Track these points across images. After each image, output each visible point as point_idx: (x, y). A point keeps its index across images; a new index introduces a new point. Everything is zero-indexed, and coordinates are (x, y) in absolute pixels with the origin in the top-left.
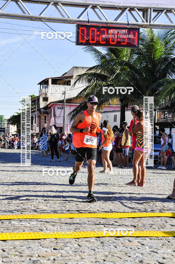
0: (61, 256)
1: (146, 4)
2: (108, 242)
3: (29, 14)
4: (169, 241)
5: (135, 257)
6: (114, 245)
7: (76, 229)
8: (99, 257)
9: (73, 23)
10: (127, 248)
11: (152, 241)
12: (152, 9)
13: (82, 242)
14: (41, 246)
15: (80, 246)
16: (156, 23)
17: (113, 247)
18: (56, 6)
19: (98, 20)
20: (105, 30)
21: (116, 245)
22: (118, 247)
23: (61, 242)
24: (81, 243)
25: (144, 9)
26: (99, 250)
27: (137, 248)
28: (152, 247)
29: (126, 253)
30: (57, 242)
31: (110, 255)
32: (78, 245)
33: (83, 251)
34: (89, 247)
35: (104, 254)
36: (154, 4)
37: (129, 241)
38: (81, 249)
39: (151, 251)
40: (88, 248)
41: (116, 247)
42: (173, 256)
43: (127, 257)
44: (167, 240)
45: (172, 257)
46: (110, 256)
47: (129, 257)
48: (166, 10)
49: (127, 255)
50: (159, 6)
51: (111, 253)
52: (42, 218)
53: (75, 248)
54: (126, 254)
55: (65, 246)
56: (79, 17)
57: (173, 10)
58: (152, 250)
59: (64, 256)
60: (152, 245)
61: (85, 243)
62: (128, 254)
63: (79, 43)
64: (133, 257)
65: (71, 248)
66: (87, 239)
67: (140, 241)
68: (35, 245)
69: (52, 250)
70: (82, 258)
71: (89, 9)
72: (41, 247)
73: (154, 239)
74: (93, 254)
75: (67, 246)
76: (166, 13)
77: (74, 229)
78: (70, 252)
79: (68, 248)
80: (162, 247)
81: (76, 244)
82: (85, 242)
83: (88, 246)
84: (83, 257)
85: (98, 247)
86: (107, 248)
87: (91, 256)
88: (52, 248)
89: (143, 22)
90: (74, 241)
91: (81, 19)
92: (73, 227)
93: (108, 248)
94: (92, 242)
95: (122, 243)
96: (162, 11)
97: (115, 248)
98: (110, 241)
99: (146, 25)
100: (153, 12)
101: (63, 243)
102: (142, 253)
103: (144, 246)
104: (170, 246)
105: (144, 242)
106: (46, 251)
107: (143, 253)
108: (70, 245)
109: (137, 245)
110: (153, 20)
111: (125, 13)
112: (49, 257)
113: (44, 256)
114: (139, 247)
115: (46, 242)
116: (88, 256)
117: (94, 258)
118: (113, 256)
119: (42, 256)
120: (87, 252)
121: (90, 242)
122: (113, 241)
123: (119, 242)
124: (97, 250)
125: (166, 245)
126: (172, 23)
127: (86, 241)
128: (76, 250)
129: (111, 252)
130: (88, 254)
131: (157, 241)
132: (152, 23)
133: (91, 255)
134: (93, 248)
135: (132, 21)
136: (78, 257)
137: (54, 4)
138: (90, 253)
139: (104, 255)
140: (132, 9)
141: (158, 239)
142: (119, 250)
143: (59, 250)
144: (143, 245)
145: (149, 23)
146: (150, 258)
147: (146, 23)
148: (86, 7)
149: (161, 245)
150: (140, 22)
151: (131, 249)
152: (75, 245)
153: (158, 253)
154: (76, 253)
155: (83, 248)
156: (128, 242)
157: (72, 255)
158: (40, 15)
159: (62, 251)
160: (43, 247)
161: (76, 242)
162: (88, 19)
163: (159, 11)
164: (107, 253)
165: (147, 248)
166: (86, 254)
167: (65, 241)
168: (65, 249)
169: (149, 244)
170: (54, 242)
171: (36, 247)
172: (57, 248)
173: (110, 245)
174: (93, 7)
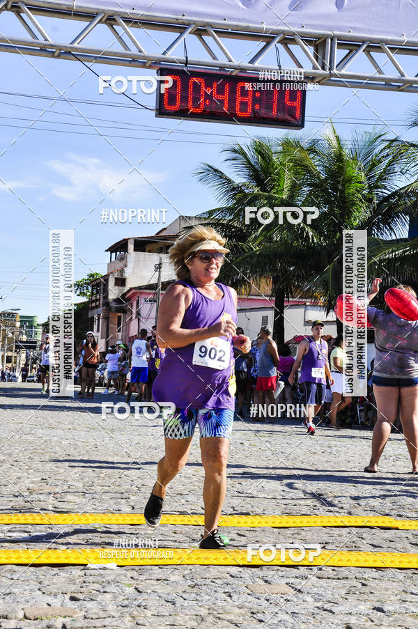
0: (85, 618)
1: (321, 27)
2: (212, 582)
3: (46, 40)
4: (364, 582)
5: (276, 622)
6: (226, 591)
8: (182, 623)
9: (149, 67)
10: (258, 598)
11: (323, 582)
12: (336, 41)
13: (147, 581)
14: (40, 589)
15: (139, 591)
16: (344, 72)
17: (224, 596)
18: (111, 26)
19: (208, 59)
20: (224, 82)
21: (230, 591)
22: (235, 597)
23: (95, 580)
24: (143, 583)
25: (319, 39)
26: (186, 603)
27: (282, 600)
28: (322, 598)
29: (252, 611)
30: (86, 580)
31: (211, 616)
32: (136, 589)
33: (143, 604)
34: (161, 595)
35: (195, 613)
36: (340, 29)
37: (266, 581)
38: (140, 599)
39: (318, 608)
40: (158, 598)
41: (230, 596)
42: (372, 621)
43: (255, 621)
44: (361, 581)
45: (370, 623)
46: (210, 619)
47: (261, 621)
48: (366, 44)
49: (254, 616)
50: (353, 34)
51: (215, 612)
52: (63, 522)
53: (125, 598)
54: (253, 613)
55: (102, 590)
56: (165, 53)
57: (386, 46)
58: (319, 604)
59: (91, 616)
60: (320, 592)
61: (153, 585)
62: (259, 615)
63: (163, 111)
64: (269, 623)
65: (115, 597)
67: (291, 581)
68: (27, 588)
69: (67, 601)
70: (137, 624)
71: (188, 36)
72: (40, 593)
73: (328, 578)
74: (167, 614)
75: (105, 592)
76: (367, 51)
78: (111, 608)
79: (107, 596)
80: (347, 597)
81: (130, 585)
82: (155, 583)
83: (160, 591)
84: (140, 622)
85: (185, 596)
86: (207, 597)
87: (161, 619)
88: (67, 597)
89: (315, 68)
90: (126, 579)
91: (169, 55)
93: (210, 598)
94: (173, 582)
95: (246, 587)
96: (357, 47)
97: (228, 599)
98: (216, 581)
99: (320, 75)
100: (338, 48)
101: (97, 583)
102: (294, 613)
103: (300, 595)
104: (366, 596)
105: (301, 584)
106: (49, 605)
107: (297, 612)
108: (115, 590)
109: (283, 592)
110: (337, 66)
111: (272, 47)
112: (53, 621)
113: (39, 617)
114: (289, 598)
116: (154, 619)
117: (168, 623)
118: (219, 618)
119: (32, 618)
120: (153, 609)
121: (166, 582)
122: (226, 581)
123: (241, 583)
124: (179, 601)
125: (357, 592)
126: (380, 73)
127: (158, 580)
128: (126, 602)
129: (216, 608)
130: (155, 613)
131: (335, 583)
132: (335, 71)
133: (163, 616)
134: (170, 598)
135: (289, 66)
136: (127, 619)
137: (108, 22)
138: (161, 609)
139: (195, 617)
140: (288, 40)
141: (339, 579)
142: (236, 603)
143: (82, 602)
144: (299, 591)
145: (327, 72)
146: (314, 625)
147: (321, 72)
148: (182, 30)
149: (343, 592)
150: (307, 69)
151: (268, 600)
152: (127, 588)
153: (333, 613)
154: (126, 609)
155: (146, 597)
156: (264, 583)
157: (115, 614)
158: (71, 43)
159: (89, 605)
160: (44, 593)
161: (132, 582)
162: (187, 57)
163: (352, 45)
164: (204, 612)
165: (309, 599)
166: (149, 613)
167: (104, 580)
168: (99, 598)
169: (315, 590)
170: (78, 581)
171: (27, 593)
172: (80, 596)
173: (215, 591)
174: (197, 32)
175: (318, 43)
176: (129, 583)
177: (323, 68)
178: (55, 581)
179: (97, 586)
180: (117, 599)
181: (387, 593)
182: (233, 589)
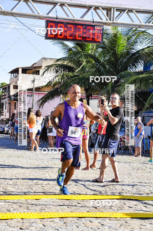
2: (71, 222)
3: (2, 9)
4: (126, 221)
6: (76, 225)
7: (41, 210)
9: (42, 19)
10: (88, 228)
11: (111, 222)
12: (115, 9)
13: (47, 222)
14: (8, 225)
15: (44, 226)
16: (119, 21)
17: (75, 227)
18: (27, 3)
19: (65, 17)
20: (72, 26)
21: (78, 225)
22: (80, 227)
24: (45, 223)
25: (108, 8)
26: (62, 230)
27: (97, 228)
28: (111, 227)
30: (23, 222)
32: (43, 225)
34: (53, 227)
36: (117, 4)
37: (90, 221)
38: (46, 229)
40: (52, 228)
41: (78, 227)
44: (125, 221)
48: (127, 10)
50: (122, 6)
52: (9, 199)
53: (40, 228)
55: (31, 225)
56: (48, 14)
57: (134, 10)
58: (110, 230)
60: (111, 225)
63: (48, 37)
65: (36, 228)
66: (51, 220)
67: (100, 221)
68: (3, 225)
69: (19, 229)
71: (58, 7)
72: (8, 227)
73: (113, 220)
75: (32, 226)
76: (127, 13)
77: (39, 210)
79: (33, 228)
80: (120, 227)
81: (41, 224)
82: (50, 222)
83: (52, 226)
85: (61, 227)
86: (69, 228)
88: (19, 228)
89: (107, 20)
90: (39, 221)
91: (50, 15)
92: (38, 208)
93: (70, 228)
94: (56, 222)
95: (83, 224)
96: (124, 10)
97: (77, 228)
98: (72, 222)
99: (109, 23)
100: (116, 11)
101: (28, 223)
103: (103, 227)
104: (127, 227)
105: (104, 223)
108: (36, 225)
109: (97, 225)
110: (115, 18)
111: (90, 12)
114: (99, 228)
115: (13, 223)
121: (54, 222)
122: (76, 221)
123: (81, 222)
124: (60, 229)
125: (124, 225)
126: (133, 22)
131: (116, 222)
132: (115, 21)
134: (56, 228)
135: (97, 19)
137: (25, 1)
140: (96, 8)
141: (117, 220)
142: (80, 230)
143: (24, 230)
144: (103, 225)
145: (112, 22)
147: (109, 21)
148: (55, 4)
149: (119, 225)
150: (104, 20)
151: (92, 228)
152: (40, 225)
155: (48, 228)
156: (89, 222)
158: (11, 10)
160: (10, 227)
161: (41, 222)
162: (57, 16)
163: (121, 10)
165: (107, 228)
167: (30, 222)
168: (31, 228)
169: (109, 224)
170: (21, 222)
171: (4, 227)
172: (23, 228)
173: (72, 225)
174: (61, 5)
175: (108, 9)
176: (40, 222)
177: (110, 20)
178: (12, 222)
179: (28, 224)
180: (37, 229)
181: (135, 225)
182: (79, 224)
